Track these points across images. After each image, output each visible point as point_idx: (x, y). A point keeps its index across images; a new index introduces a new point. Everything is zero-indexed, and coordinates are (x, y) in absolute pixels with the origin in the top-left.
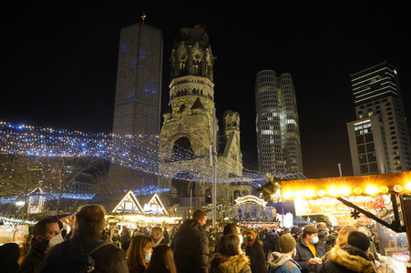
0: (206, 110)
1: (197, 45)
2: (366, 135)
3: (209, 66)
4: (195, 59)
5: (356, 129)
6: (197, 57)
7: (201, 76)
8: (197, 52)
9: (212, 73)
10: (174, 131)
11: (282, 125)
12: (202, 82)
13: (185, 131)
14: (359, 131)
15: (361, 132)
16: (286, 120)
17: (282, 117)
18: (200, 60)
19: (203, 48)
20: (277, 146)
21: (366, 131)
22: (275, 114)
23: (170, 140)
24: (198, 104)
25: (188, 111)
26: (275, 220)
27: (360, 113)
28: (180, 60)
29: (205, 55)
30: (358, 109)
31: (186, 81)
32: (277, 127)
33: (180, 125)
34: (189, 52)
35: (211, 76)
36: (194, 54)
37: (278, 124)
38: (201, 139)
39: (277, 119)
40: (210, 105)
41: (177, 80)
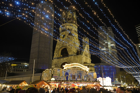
3: (75, 20)
6: (70, 16)
7: (72, 23)
8: (70, 14)
9: (76, 22)
10: (61, 46)
11: (109, 46)
12: (72, 26)
13: (65, 45)
16: (110, 44)
18: (71, 17)
20: (108, 54)
22: (106, 43)
23: (59, 50)
24: (70, 34)
25: (66, 37)
29: (73, 15)
30: (139, 39)
32: (107, 48)
33: (63, 43)
36: (68, 15)
37: (108, 46)
38: (72, 48)
40: (76, 35)
41: (62, 25)
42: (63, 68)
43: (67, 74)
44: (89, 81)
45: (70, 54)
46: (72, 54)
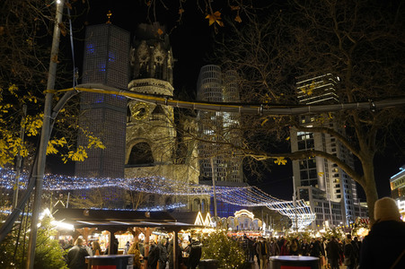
0: (166, 116)
1: (159, 46)
2: (308, 140)
3: (169, 69)
4: (156, 60)
5: (298, 134)
6: (158, 58)
7: (162, 79)
8: (158, 53)
9: (171, 75)
10: (133, 136)
11: (225, 125)
12: (163, 86)
13: (144, 136)
14: (301, 136)
15: (303, 138)
16: (229, 120)
17: (226, 117)
18: (161, 62)
19: (165, 50)
20: (219, 147)
21: (308, 137)
22: (218, 114)
24: (158, 110)
25: (148, 116)
27: (303, 117)
28: (141, 60)
29: (167, 58)
31: (147, 84)
33: (140, 129)
34: (151, 53)
35: (171, 79)
36: (155, 56)
37: (222, 124)
39: (221, 119)
41: (137, 81)
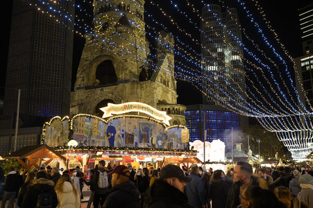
0: (133, 28)
2: (312, 70)
5: (303, 65)
10: (96, 53)
11: (227, 61)
14: (305, 66)
15: (307, 68)
17: (227, 53)
20: (222, 81)
22: (220, 50)
23: (91, 64)
24: (124, 21)
25: (111, 29)
26: (187, 149)
27: (307, 49)
30: (305, 44)
32: (221, 64)
37: (223, 59)
38: (126, 61)
39: (222, 55)
40: (140, 25)
42: (101, 114)
43: (111, 130)
44: (169, 149)
45: (121, 76)
46: (128, 78)
